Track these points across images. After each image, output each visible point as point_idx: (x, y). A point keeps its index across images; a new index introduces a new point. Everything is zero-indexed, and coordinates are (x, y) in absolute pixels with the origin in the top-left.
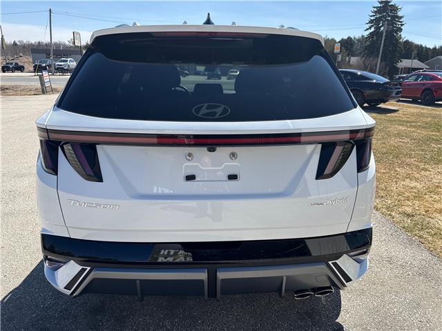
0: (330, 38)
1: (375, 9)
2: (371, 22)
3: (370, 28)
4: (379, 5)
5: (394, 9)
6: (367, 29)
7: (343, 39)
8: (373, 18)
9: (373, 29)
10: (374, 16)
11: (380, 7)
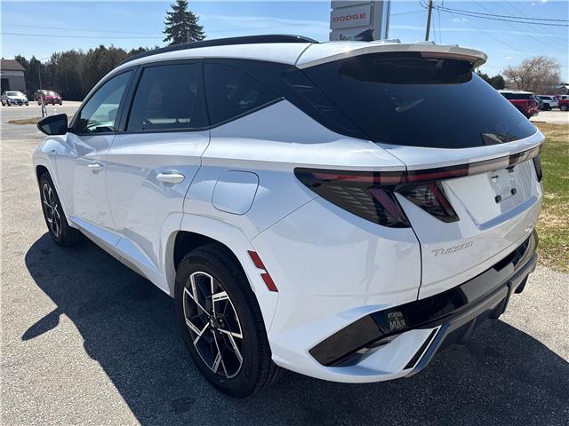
0: (117, 48)
1: (170, 16)
2: (168, 31)
3: (169, 38)
4: (174, 12)
5: (191, 17)
6: (166, 40)
7: (133, 50)
8: (169, 26)
9: (172, 40)
10: (170, 24)
11: (175, 14)
